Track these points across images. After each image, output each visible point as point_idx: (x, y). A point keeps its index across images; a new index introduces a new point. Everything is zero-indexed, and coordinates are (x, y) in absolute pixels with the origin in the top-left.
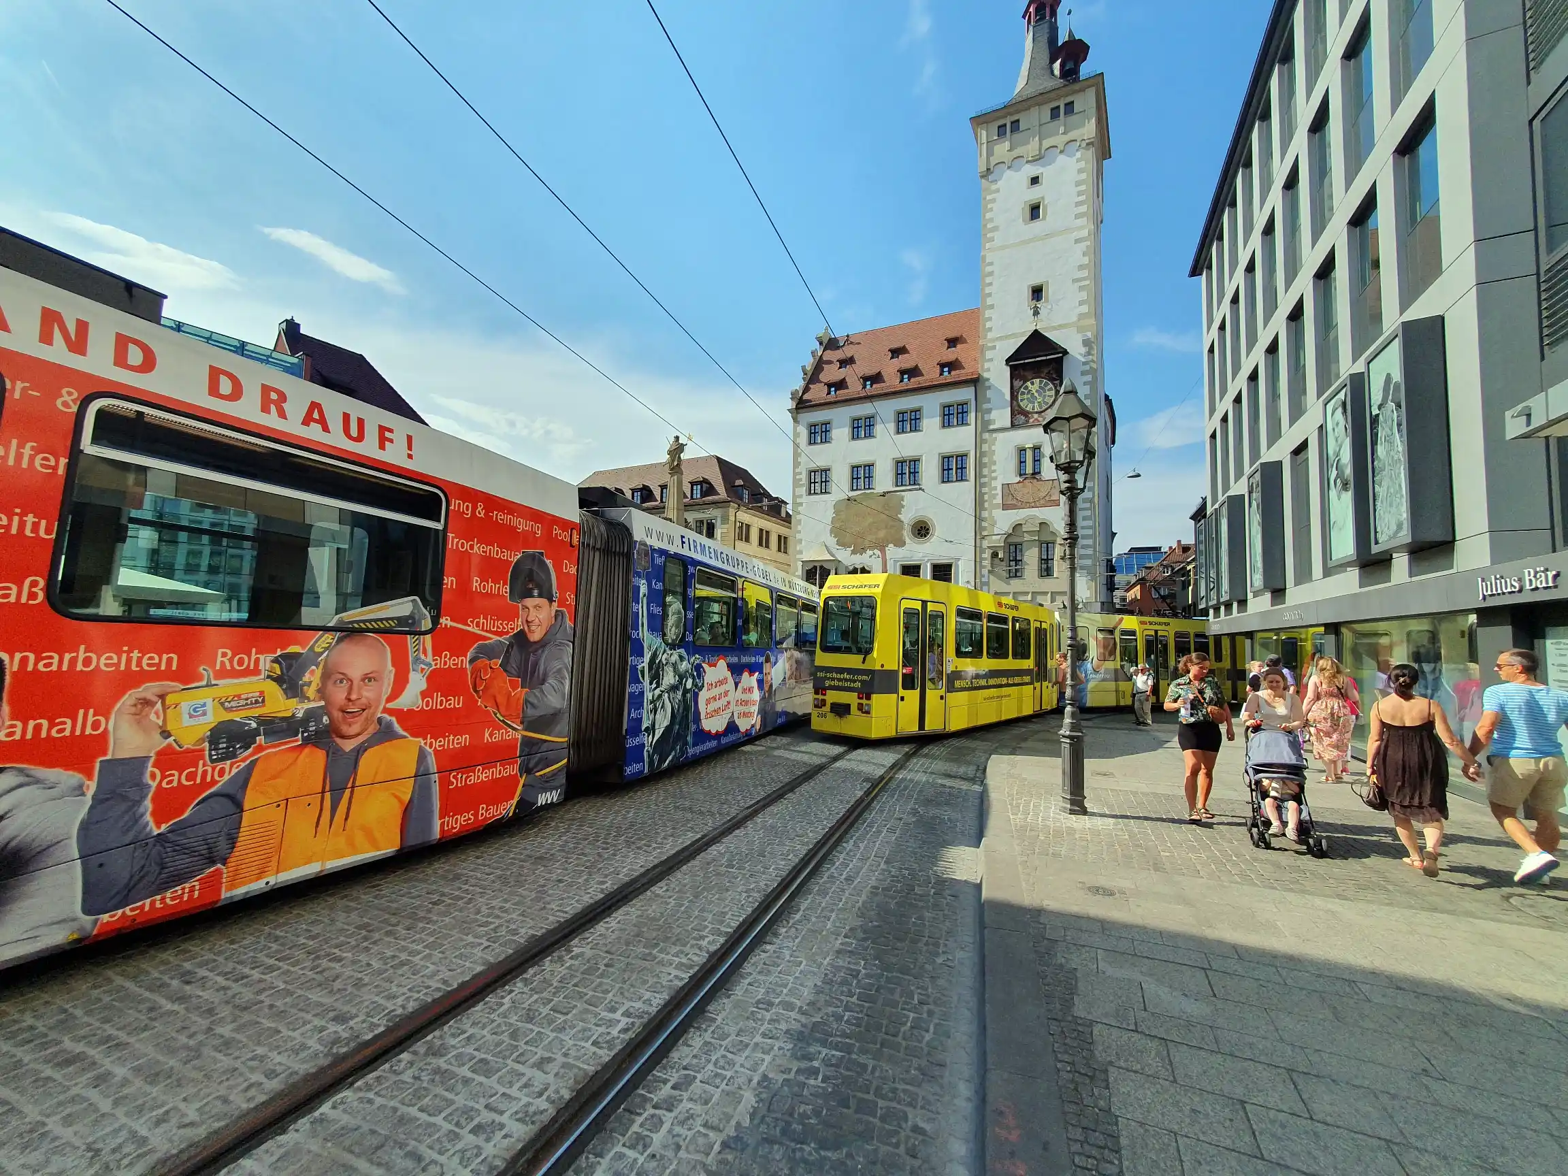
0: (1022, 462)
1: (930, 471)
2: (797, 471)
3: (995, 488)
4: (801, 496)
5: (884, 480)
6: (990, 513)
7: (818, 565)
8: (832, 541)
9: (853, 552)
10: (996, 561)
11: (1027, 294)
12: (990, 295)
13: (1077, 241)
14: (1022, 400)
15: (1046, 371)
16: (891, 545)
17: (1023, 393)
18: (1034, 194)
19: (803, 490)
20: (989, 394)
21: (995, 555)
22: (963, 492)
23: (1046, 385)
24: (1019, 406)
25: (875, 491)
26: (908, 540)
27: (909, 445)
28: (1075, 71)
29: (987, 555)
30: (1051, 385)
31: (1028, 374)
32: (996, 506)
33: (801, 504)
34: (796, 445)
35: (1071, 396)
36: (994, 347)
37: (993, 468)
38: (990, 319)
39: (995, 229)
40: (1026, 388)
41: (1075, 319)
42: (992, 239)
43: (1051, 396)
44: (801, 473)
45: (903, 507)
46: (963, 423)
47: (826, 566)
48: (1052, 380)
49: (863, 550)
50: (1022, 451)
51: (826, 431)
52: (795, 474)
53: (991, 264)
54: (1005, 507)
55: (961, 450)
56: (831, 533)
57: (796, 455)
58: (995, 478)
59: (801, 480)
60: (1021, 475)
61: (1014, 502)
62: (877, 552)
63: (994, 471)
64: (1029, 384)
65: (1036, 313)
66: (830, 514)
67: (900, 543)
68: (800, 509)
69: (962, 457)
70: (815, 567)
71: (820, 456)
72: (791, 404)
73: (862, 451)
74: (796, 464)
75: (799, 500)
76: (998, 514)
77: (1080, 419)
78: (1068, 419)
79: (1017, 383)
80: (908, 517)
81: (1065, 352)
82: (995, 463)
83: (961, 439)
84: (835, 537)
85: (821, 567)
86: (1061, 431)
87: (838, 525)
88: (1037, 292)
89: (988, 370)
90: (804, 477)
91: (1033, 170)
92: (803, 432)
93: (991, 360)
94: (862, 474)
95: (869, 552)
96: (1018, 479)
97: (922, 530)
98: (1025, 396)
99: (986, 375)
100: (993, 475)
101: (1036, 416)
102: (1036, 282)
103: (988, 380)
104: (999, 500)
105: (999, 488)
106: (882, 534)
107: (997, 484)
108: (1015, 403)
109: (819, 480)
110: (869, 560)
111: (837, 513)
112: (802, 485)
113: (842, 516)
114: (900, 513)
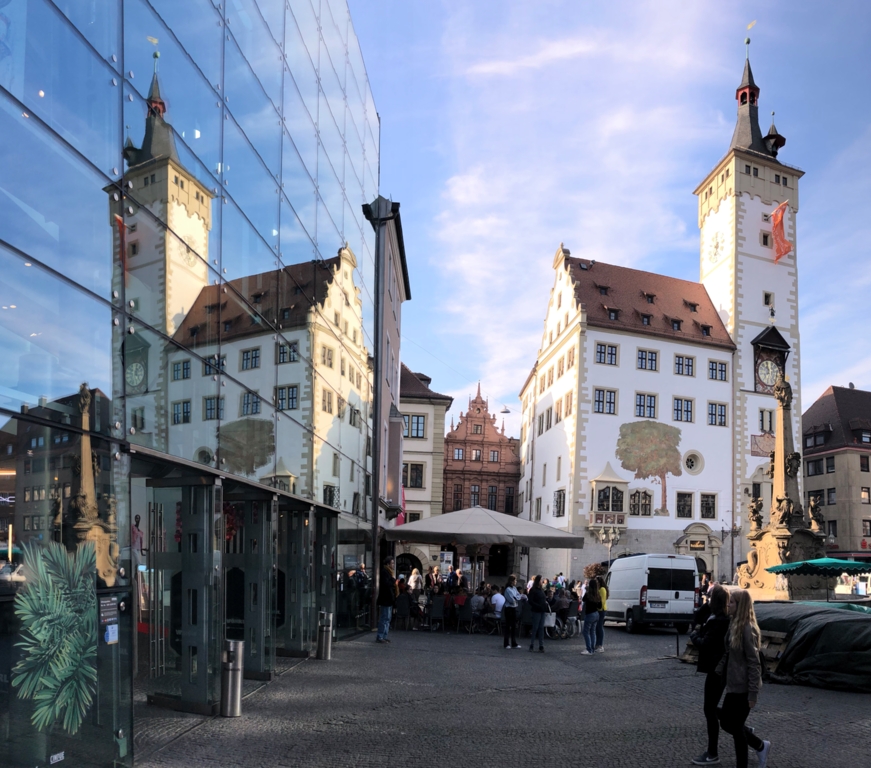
0: (763, 421)
1: (701, 412)
2: (583, 385)
3: (747, 437)
4: (587, 412)
5: (665, 414)
6: (743, 457)
7: (611, 486)
8: (617, 463)
9: (638, 476)
10: (747, 495)
11: (762, 299)
14: (760, 374)
15: (775, 357)
16: (670, 474)
17: (761, 369)
18: (766, 227)
19: (589, 407)
20: (741, 362)
21: (747, 490)
22: (724, 433)
23: (775, 367)
24: (759, 377)
25: (657, 421)
26: (682, 470)
27: (684, 387)
29: (740, 490)
31: (764, 356)
32: (746, 452)
33: (586, 420)
34: (584, 360)
36: (745, 329)
37: (746, 421)
38: (741, 305)
39: (743, 239)
40: (763, 365)
45: (680, 441)
46: (723, 379)
48: (779, 365)
49: (645, 477)
50: (762, 412)
51: (615, 354)
52: (581, 391)
53: (741, 263)
54: (754, 454)
55: (723, 400)
56: (616, 455)
57: (583, 370)
58: (747, 429)
59: (587, 395)
60: (762, 431)
61: (758, 451)
62: (658, 478)
64: (765, 363)
65: (772, 314)
66: (617, 435)
67: (678, 473)
69: (723, 406)
70: (608, 488)
71: (605, 376)
73: (647, 382)
74: (582, 379)
75: (584, 416)
76: (748, 457)
79: (758, 360)
80: (684, 449)
81: (787, 346)
82: (746, 417)
83: (721, 392)
84: (621, 459)
85: (614, 488)
87: (623, 447)
88: (767, 298)
89: (741, 343)
90: (590, 395)
91: (764, 209)
92: (590, 349)
93: (743, 337)
94: (646, 402)
95: (651, 478)
96: (760, 433)
97: (692, 461)
98: (763, 372)
99: (738, 347)
100: (745, 426)
102: (766, 290)
103: (740, 350)
104: (749, 447)
105: (749, 440)
106: (663, 461)
107: (748, 434)
108: (757, 374)
109: (607, 400)
110: (651, 485)
111: (623, 436)
112: (589, 402)
113: (629, 440)
114: (677, 444)
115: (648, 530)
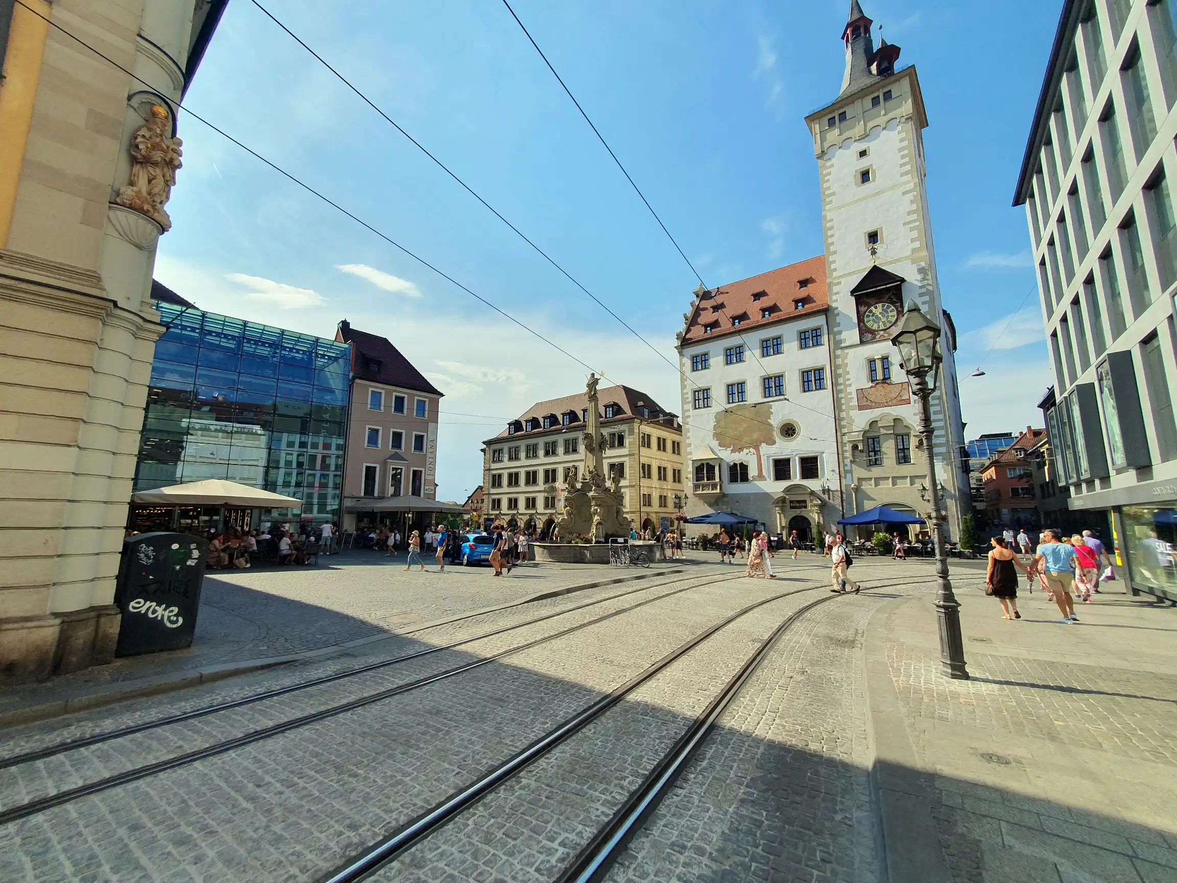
0: (872, 370)
1: (792, 384)
2: (685, 391)
3: (850, 393)
4: (688, 411)
5: (754, 394)
6: (848, 413)
7: (704, 462)
8: (715, 444)
9: (733, 451)
10: (857, 453)
11: (864, 240)
12: (832, 243)
13: (904, 193)
14: (867, 322)
15: (887, 297)
16: (764, 445)
17: (868, 316)
18: (864, 163)
19: (690, 406)
20: (838, 319)
21: (855, 447)
22: (823, 398)
23: (888, 307)
24: (866, 326)
25: (747, 403)
26: (777, 440)
27: (773, 365)
28: (890, 67)
29: (848, 447)
30: (893, 307)
31: (870, 301)
32: (852, 408)
33: (689, 417)
34: (682, 373)
35: (915, 314)
36: (840, 283)
37: (847, 377)
38: (834, 262)
39: (834, 194)
40: (871, 312)
41: (909, 253)
42: (831, 202)
43: (894, 316)
44: (687, 393)
45: (772, 413)
46: (818, 344)
47: (711, 463)
48: (893, 303)
49: (741, 449)
50: (872, 362)
51: (705, 360)
52: (683, 394)
53: (831, 220)
54: (861, 408)
55: (819, 365)
56: (714, 437)
57: (683, 380)
58: (850, 385)
59: (688, 398)
60: (872, 381)
61: (869, 403)
62: (752, 450)
63: (849, 379)
64: (872, 308)
65: (874, 252)
66: (712, 423)
67: (771, 442)
68: (688, 420)
69: (819, 371)
70: (703, 464)
71: (701, 379)
72: (677, 343)
73: (735, 373)
74: (683, 387)
75: (687, 414)
76: (855, 414)
77: (925, 331)
78: (914, 332)
79: (862, 309)
80: (776, 421)
81: (903, 280)
82: (848, 373)
83: (817, 356)
84: (717, 440)
85: (707, 464)
86: (909, 343)
87: (719, 431)
88: (873, 237)
89: (836, 301)
90: (690, 396)
91: (862, 146)
92: (688, 363)
93: (837, 293)
94: (736, 390)
95: (745, 451)
96: (871, 384)
97: (789, 431)
98: (871, 318)
99: (834, 305)
100: (848, 383)
101: (882, 333)
102: (871, 229)
103: (837, 308)
104: (855, 402)
105: (854, 395)
106: (755, 436)
107: (852, 389)
108: (862, 324)
109: (702, 397)
110: (746, 457)
111: (718, 421)
112: (689, 402)
113: (722, 423)
114: (770, 418)
115: (747, 494)
